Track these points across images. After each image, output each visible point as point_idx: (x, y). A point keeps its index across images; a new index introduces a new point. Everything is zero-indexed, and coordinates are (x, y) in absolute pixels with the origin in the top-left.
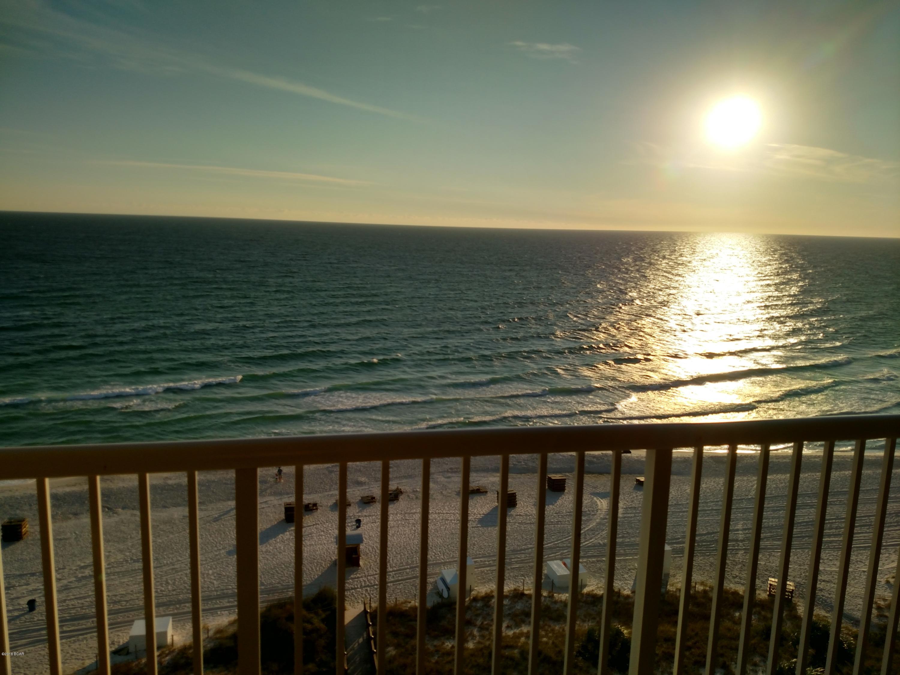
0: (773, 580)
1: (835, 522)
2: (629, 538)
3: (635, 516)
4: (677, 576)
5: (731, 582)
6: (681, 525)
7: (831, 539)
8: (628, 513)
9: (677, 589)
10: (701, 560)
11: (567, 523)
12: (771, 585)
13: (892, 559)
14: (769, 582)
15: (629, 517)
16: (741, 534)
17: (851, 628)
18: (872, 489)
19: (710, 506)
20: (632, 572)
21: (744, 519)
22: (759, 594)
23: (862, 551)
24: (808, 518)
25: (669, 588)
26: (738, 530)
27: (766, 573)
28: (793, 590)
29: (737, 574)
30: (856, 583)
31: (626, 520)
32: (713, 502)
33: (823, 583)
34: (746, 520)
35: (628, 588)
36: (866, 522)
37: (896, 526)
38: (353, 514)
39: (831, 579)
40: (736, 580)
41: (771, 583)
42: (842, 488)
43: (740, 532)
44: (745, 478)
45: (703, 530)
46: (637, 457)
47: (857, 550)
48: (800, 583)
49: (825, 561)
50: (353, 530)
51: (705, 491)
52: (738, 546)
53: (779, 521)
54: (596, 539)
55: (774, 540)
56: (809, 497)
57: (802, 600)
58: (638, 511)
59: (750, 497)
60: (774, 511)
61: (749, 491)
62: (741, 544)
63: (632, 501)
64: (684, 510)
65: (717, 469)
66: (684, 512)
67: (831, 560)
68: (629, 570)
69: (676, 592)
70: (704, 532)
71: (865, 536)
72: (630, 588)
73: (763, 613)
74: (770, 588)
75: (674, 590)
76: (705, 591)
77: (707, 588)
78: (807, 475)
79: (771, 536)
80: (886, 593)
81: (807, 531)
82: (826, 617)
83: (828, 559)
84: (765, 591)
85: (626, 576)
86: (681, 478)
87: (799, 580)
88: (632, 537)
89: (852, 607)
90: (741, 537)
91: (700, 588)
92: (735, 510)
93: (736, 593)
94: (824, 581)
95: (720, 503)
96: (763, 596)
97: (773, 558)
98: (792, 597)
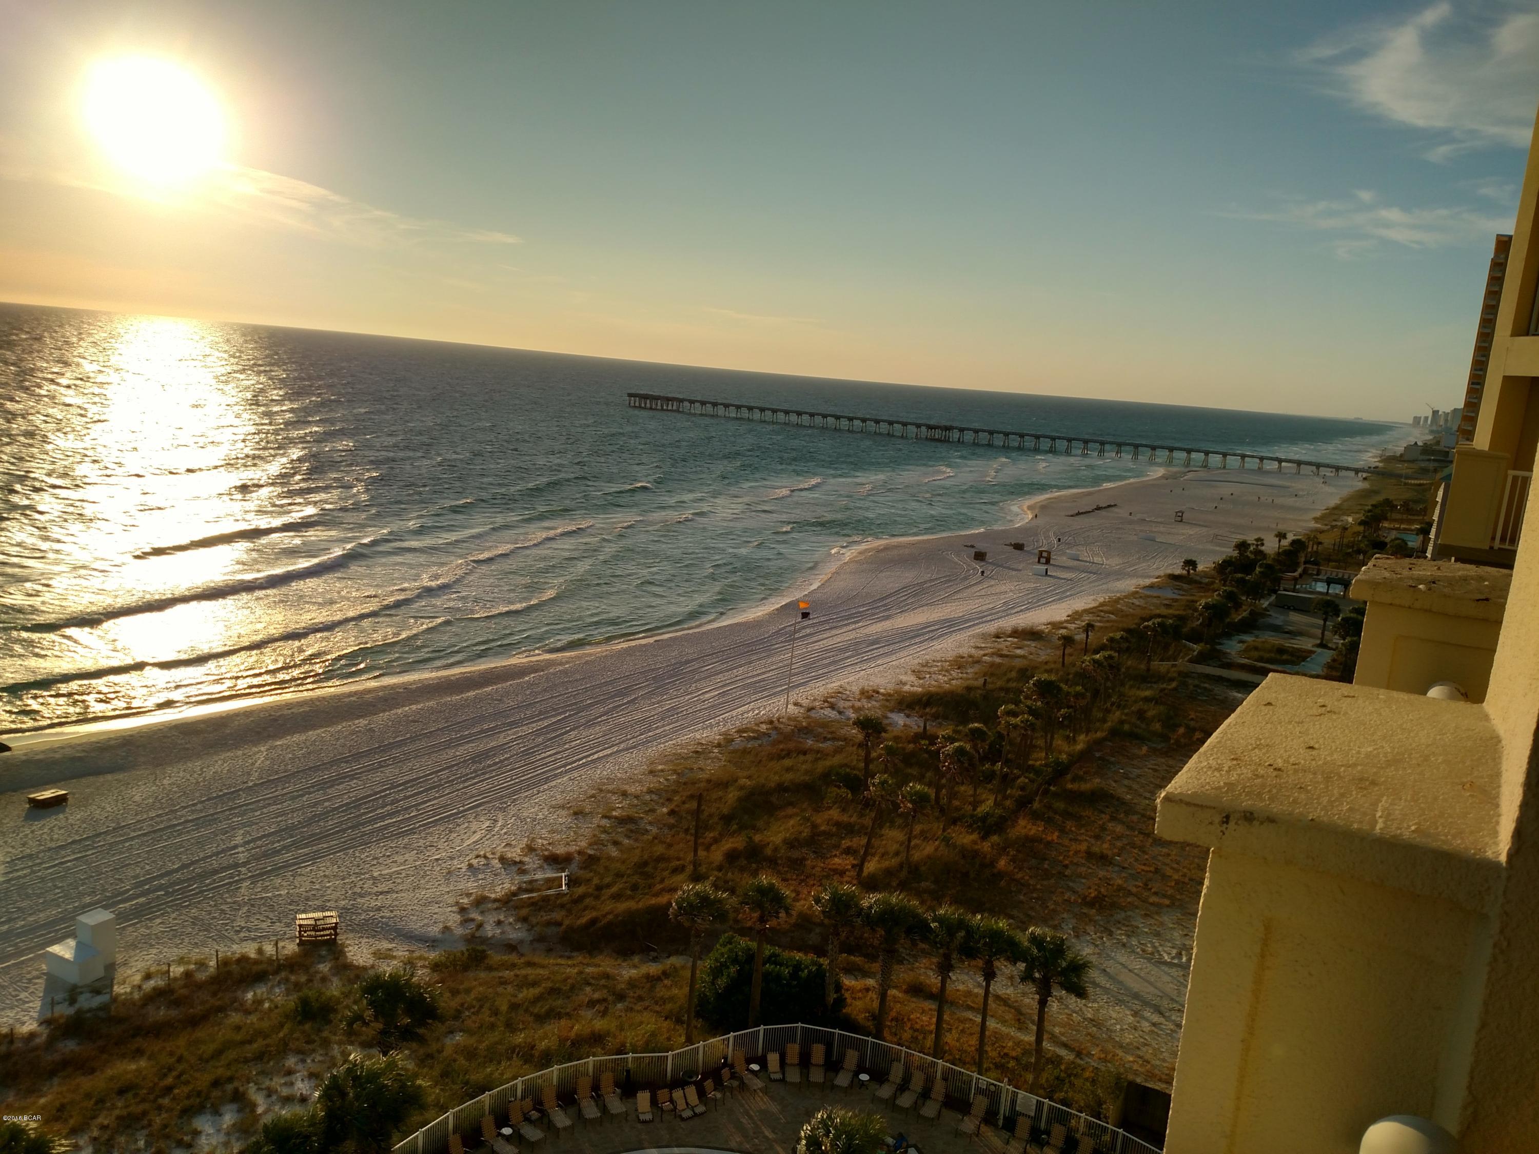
0: (304, 916)
1: (390, 794)
2: (24, 919)
3: (33, 872)
4: (131, 963)
5: (232, 941)
6: (130, 864)
7: (386, 822)
8: (17, 870)
9: (133, 987)
10: (175, 919)
12: (300, 926)
13: (472, 830)
14: (298, 922)
15: (20, 877)
16: (243, 852)
17: (426, 955)
18: (439, 729)
19: (182, 816)
20: (36, 984)
21: (244, 825)
22: (283, 947)
23: (431, 830)
24: (350, 797)
25: (118, 989)
26: (236, 847)
27: (291, 907)
28: (336, 923)
29: (243, 924)
30: (428, 882)
31: (13, 885)
32: (185, 808)
33: (380, 897)
34: (248, 826)
35: (31, 1018)
36: (434, 782)
37: (473, 778)
39: (391, 886)
40: (242, 935)
41: (302, 922)
42: (395, 737)
43: (240, 849)
44: (240, 753)
45: (173, 864)
46: (25, 755)
47: (425, 830)
48: (346, 909)
49: (381, 861)
51: (170, 791)
52: (238, 875)
53: (303, 814)
55: (298, 848)
56: (346, 762)
57: (351, 935)
58: (38, 861)
59: (251, 784)
60: (293, 799)
61: (249, 774)
62: (243, 870)
63: (24, 845)
64: (133, 834)
65: (187, 746)
66: (133, 838)
67: (389, 856)
68: (30, 981)
69: (131, 993)
70: (176, 867)
71: (433, 805)
72: (35, 1015)
73: (293, 978)
74: (300, 932)
75: (128, 990)
76: (188, 975)
77: (192, 967)
78: (340, 727)
79: (294, 843)
80: (469, 884)
81: (349, 819)
82: (390, 950)
83: (384, 856)
84: (292, 938)
85: (23, 995)
86: (120, 776)
87: (343, 903)
88: (31, 914)
89: (426, 921)
90: (242, 858)
91: (177, 971)
92: (228, 813)
93: (244, 959)
94: (381, 893)
95: (199, 806)
96: (291, 948)
97: (299, 879)
98: (336, 934)
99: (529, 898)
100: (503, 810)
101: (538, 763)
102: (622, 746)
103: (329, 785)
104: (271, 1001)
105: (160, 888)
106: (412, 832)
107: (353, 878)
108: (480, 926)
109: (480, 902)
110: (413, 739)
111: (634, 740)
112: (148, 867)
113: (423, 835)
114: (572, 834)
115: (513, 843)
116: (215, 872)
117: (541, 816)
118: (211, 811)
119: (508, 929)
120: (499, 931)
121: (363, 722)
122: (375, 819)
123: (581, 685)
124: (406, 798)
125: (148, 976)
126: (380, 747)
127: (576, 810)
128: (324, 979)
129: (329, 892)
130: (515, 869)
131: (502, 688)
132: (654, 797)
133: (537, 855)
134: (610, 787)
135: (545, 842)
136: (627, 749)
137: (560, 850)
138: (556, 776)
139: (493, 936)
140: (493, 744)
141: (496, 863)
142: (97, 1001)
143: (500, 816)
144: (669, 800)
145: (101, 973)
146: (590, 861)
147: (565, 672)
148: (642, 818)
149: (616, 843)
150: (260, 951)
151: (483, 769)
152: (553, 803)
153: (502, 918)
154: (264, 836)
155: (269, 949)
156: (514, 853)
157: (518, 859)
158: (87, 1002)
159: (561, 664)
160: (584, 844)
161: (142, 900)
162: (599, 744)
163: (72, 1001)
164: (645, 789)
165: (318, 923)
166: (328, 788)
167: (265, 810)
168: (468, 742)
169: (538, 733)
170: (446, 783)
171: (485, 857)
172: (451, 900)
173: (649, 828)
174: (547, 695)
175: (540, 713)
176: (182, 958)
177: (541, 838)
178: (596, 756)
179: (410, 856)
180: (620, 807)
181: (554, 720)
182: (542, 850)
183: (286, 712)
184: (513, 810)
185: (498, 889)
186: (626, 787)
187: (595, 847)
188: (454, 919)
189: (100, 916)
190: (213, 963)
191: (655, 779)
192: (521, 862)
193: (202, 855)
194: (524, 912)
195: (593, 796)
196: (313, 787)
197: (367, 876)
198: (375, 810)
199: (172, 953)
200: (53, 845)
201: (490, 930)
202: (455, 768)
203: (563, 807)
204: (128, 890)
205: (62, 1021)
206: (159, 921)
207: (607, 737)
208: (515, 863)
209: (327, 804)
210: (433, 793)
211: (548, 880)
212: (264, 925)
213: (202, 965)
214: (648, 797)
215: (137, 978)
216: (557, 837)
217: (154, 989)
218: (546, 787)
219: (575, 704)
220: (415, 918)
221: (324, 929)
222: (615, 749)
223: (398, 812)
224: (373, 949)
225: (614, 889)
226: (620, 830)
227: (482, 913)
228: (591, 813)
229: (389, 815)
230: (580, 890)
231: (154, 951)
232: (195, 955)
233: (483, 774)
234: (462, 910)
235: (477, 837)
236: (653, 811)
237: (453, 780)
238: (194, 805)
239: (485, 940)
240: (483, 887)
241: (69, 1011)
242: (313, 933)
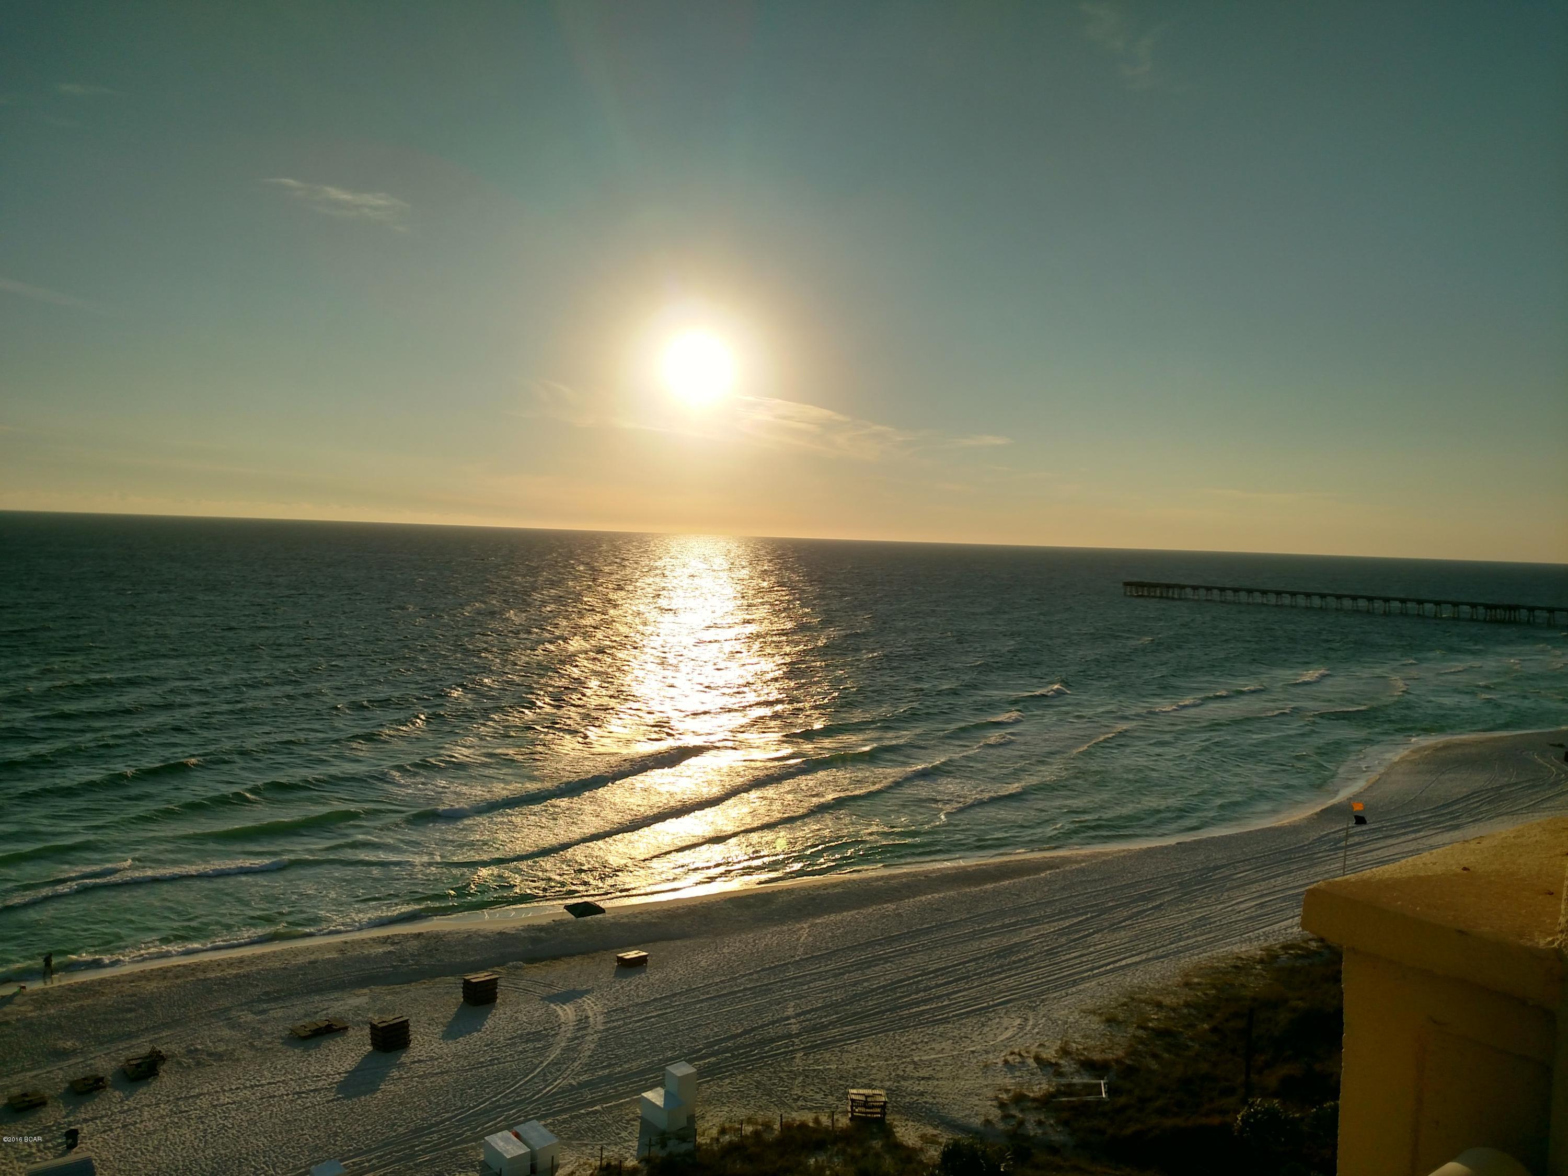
0: (855, 1091)
1: (922, 980)
2: (621, 1066)
3: (625, 1024)
4: (708, 1117)
5: (792, 1108)
6: (701, 1025)
7: (921, 1008)
8: (613, 1021)
9: (712, 1139)
10: (741, 1081)
11: (508, 1059)
12: (853, 1100)
13: (1005, 1025)
14: (849, 1097)
15: (615, 1027)
16: (795, 1024)
18: (961, 920)
19: (741, 984)
20: (632, 1125)
21: (795, 998)
22: (837, 1120)
23: (964, 1021)
24: (886, 980)
25: (700, 1140)
26: (788, 1018)
27: (841, 1082)
28: (885, 1102)
29: (799, 1093)
30: (966, 1073)
31: (611, 1034)
32: (744, 976)
33: (922, 1082)
34: (798, 999)
35: (632, 1155)
36: (963, 973)
37: (1000, 973)
38: (55, 1121)
39: (932, 1072)
40: (800, 1103)
41: (853, 1097)
42: (922, 925)
43: (793, 1021)
44: (785, 928)
45: (737, 1028)
46: (614, 918)
47: (958, 1020)
48: (891, 1090)
49: (920, 1046)
50: (62, 1155)
51: (730, 959)
52: (793, 1046)
53: (845, 992)
54: (564, 1079)
55: (843, 1025)
56: (880, 945)
57: (897, 1117)
58: (629, 1014)
59: (798, 959)
60: (835, 976)
61: (795, 948)
62: (796, 1040)
63: (617, 999)
64: (702, 997)
65: (740, 918)
66: (702, 1001)
67: (926, 1043)
68: (628, 1121)
69: (711, 1144)
70: (739, 1031)
71: (964, 996)
72: (635, 1153)
73: (849, 1150)
74: (852, 1107)
75: (708, 1141)
76: (756, 1133)
77: (760, 1127)
78: (871, 910)
79: (839, 1020)
80: (1007, 1081)
81: (887, 1001)
82: (935, 1136)
83: (922, 1041)
84: (845, 1113)
85: (623, 1134)
86: (688, 942)
87: (888, 1083)
88: (625, 1062)
89: (967, 1112)
90: (795, 1029)
91: (748, 1129)
92: (779, 984)
93: (803, 1126)
94: (923, 1078)
95: (755, 976)
96: (844, 1122)
97: (845, 1055)
98: (884, 1114)
99: (1069, 1102)
100: (1033, 1009)
101: (1064, 965)
102: (1151, 954)
103: (866, 965)
104: (831, 1169)
105: (727, 1050)
106: (946, 1021)
107: (895, 1061)
108: (1021, 1123)
109: (1019, 1099)
110: (939, 928)
111: (1164, 949)
112: (716, 1030)
113: (957, 1025)
114: (1107, 1041)
115: (1046, 1043)
116: (772, 1040)
117: (1071, 1019)
118: (766, 982)
119: (1049, 1130)
120: (1040, 1131)
121: (891, 907)
122: (910, 1005)
123: (1101, 885)
124: (938, 986)
125: (723, 1131)
126: (908, 933)
127: (1108, 1016)
128: (877, 1155)
129: (874, 1071)
130: (1051, 1070)
131: (1020, 882)
132: (1193, 1011)
133: (1072, 1059)
134: (1142, 997)
135: (1080, 1047)
136: (1158, 958)
137: (1096, 1056)
138: (1083, 979)
139: (1035, 1136)
140: (1016, 940)
141: (1031, 1061)
142: (684, 1147)
143: (1031, 1015)
144: (1210, 1016)
145: (683, 1122)
146: (1129, 1072)
147: (1082, 871)
148: (1181, 1033)
149: (1155, 1056)
150: (817, 1120)
151: (1009, 964)
152: (1084, 1007)
153: (1042, 1117)
154: (812, 1010)
155: (825, 1120)
156: (1049, 1054)
157: (1053, 1061)
158: (675, 1147)
159: (1076, 862)
160: (1120, 1053)
161: (713, 1059)
162: (1127, 950)
163: (664, 1146)
164: (1181, 1002)
165: (869, 1099)
166: (866, 968)
167: (812, 985)
168: (991, 936)
169: (1061, 932)
170: (974, 975)
171: (1020, 1055)
172: (991, 1094)
173: (1190, 1043)
174: (1066, 894)
175: (1060, 912)
176: (749, 1119)
177: (1075, 1042)
178: (1124, 963)
179: (947, 1045)
180: (1155, 1018)
181: (1076, 920)
182: (1077, 1055)
183: (822, 892)
184: (1042, 1010)
185: (1036, 1088)
186: (1160, 998)
187: (1133, 1057)
188: (995, 1114)
189: (682, 1069)
190: (777, 1126)
191: (1192, 993)
192: (1057, 1064)
193: (760, 1023)
194: (1065, 1115)
195: (1124, 1004)
196: (852, 966)
197: (908, 1060)
198: (910, 995)
199: (741, 1113)
200: (639, 1001)
201: (1031, 1129)
202: (981, 961)
203: (1093, 1012)
204: (701, 1050)
205: (658, 1161)
206: (728, 1081)
207: (1134, 943)
208: (1051, 1064)
209: (865, 984)
210: (962, 985)
211: (1085, 1086)
212: (818, 1097)
213: (768, 1126)
214: (1185, 1011)
215: (714, 1132)
216: (1091, 1043)
217: (730, 1143)
218: (1074, 989)
219: (1097, 905)
220: (957, 1107)
221: (873, 1107)
222: (1144, 957)
223: (931, 999)
224: (919, 1133)
225: (1158, 1103)
226: (1158, 1043)
227: (1022, 1111)
228: (1125, 1021)
229: (923, 1001)
230: (1123, 1100)
231: (726, 1109)
232: (760, 1117)
233: (1009, 970)
234: (1002, 1105)
235: (1009, 1034)
236: (1192, 1026)
237: (981, 974)
238: (751, 974)
239: (1028, 1138)
240: (1021, 1085)
241: (663, 1154)
242: (863, 1110)
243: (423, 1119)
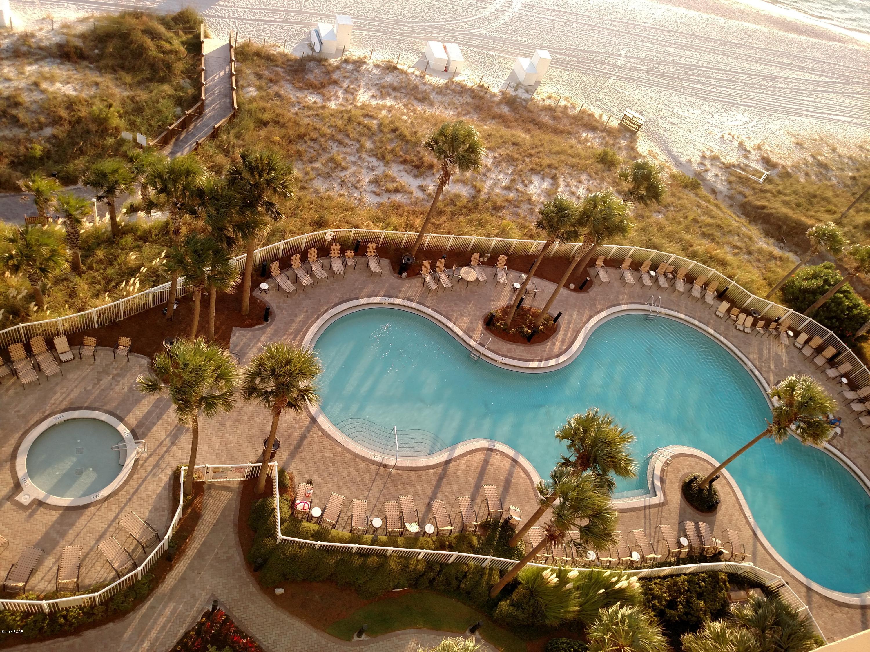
0: (629, 112)
1: (709, 71)
2: (516, 37)
3: (531, 15)
4: (547, 86)
5: (592, 103)
6: (571, 36)
7: (698, 86)
8: (525, 11)
9: (542, 99)
10: (574, 76)
11: (460, 5)
12: (625, 115)
13: (737, 118)
14: (625, 113)
15: (524, 15)
16: (621, 60)
17: (672, 168)
18: (758, 48)
19: (606, 24)
20: (507, 72)
21: (630, 46)
22: (612, 121)
23: (717, 104)
24: (688, 61)
25: (535, 96)
26: (620, 56)
27: (627, 103)
28: (642, 125)
29: (601, 98)
30: (696, 131)
31: (520, 17)
32: (609, 20)
34: (632, 48)
35: (498, 86)
36: (736, 78)
37: (757, 88)
39: (678, 122)
40: (598, 103)
41: (627, 114)
42: (732, 39)
43: (621, 58)
45: (588, 47)
47: (713, 102)
48: (650, 120)
49: (681, 105)
52: (613, 71)
53: (661, 57)
54: (484, 30)
56: (699, 40)
57: (645, 135)
58: (535, 11)
59: (646, 25)
60: (661, 45)
61: (649, 19)
62: (617, 70)
64: (580, 21)
67: (687, 106)
68: (505, 69)
69: (540, 101)
70: (589, 50)
71: (727, 91)
72: (500, 86)
73: (607, 139)
74: (623, 118)
75: (539, 99)
76: (566, 107)
77: (569, 105)
78: (709, 16)
79: (647, 70)
80: (715, 146)
81: (681, 73)
82: (657, 154)
83: (685, 104)
84: (618, 119)
85: (500, 74)
87: (651, 116)
88: (520, 36)
89: (682, 151)
90: (619, 63)
91: (562, 103)
92: (627, 35)
93: (591, 115)
94: (671, 123)
95: (616, 23)
96: (614, 123)
97: (639, 91)
98: (638, 130)
99: (740, 173)
100: (760, 117)
101: (798, 101)
102: (855, 120)
103: (683, 47)
104: (592, 144)
105: (577, 56)
106: (706, 99)
107: (663, 106)
108: (706, 171)
109: (715, 159)
110: (741, 46)
111: (866, 121)
112: (577, 42)
113: (710, 105)
114: (787, 154)
115: (752, 138)
116: (604, 63)
117: (777, 133)
118: (620, 29)
119: (719, 181)
120: (713, 179)
121: (722, 20)
122: (692, 81)
123: (861, 66)
124: (716, 78)
125: (550, 98)
126: (721, 40)
127: (799, 141)
128: (620, 148)
129: (648, 106)
130: (743, 153)
131: (812, 42)
132: (850, 163)
133: (760, 153)
134: (829, 141)
135: (769, 149)
136: (857, 124)
137: (774, 159)
138: (802, 115)
139: (709, 180)
140: (782, 74)
141: (736, 144)
142: (526, 96)
143: (756, 119)
144: (858, 170)
145: (532, 83)
146: (786, 175)
147: (857, 52)
148: (833, 170)
149: (807, 174)
150: (601, 116)
151: (766, 86)
152: (790, 130)
153: (720, 174)
154: (636, 58)
155: (605, 118)
156: (749, 145)
157: (748, 149)
158: (522, 94)
159: (859, 45)
160: (789, 163)
161: (566, 58)
162: (843, 111)
163: (516, 90)
164: (848, 155)
165: (634, 119)
166: (682, 49)
167: (644, 44)
168: (769, 65)
169: (813, 82)
170: (741, 82)
171: (733, 137)
172: (702, 148)
173: (833, 178)
174: (835, 61)
175: (822, 71)
176: (567, 98)
177: (769, 145)
178: (835, 117)
179: (697, 112)
180: (826, 155)
181: (828, 80)
182: (765, 152)
184: (765, 120)
185: (728, 158)
186: (838, 147)
187: (794, 169)
188: (696, 159)
189: (545, 55)
190: (578, 109)
191: (859, 153)
192: (749, 152)
193: (603, 50)
194: (732, 178)
195: (815, 140)
196: (674, 44)
197: (670, 109)
198: (696, 76)
199: (565, 93)
200: (544, 6)
201: (710, 177)
202: (752, 77)
203: (793, 136)
204: (563, 49)
205: (508, 96)
206: (567, 73)
207: (851, 109)
208: (746, 150)
209: (675, 58)
210: (731, 84)
211: (756, 170)
212: (609, 104)
213: (574, 106)
214: (846, 160)
215: (545, 96)
216: (778, 150)
217: (549, 105)
218: (792, 118)
219: (848, 77)
220: (679, 146)
221: (634, 124)
222: (850, 119)
223: (706, 84)
224: (650, 149)
225: (787, 198)
226: (815, 169)
227: (712, 165)
228: (806, 149)
229: (701, 83)
230: (769, 187)
231: (558, 87)
232: (573, 100)
233: (764, 89)
234: (704, 157)
235: (736, 123)
236: (843, 170)
237: (745, 83)
238: (614, 21)
239: (704, 180)
240: (721, 152)
241: (513, 93)
242: (628, 122)
243: (404, 16)
